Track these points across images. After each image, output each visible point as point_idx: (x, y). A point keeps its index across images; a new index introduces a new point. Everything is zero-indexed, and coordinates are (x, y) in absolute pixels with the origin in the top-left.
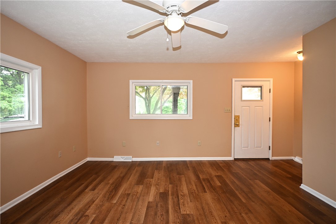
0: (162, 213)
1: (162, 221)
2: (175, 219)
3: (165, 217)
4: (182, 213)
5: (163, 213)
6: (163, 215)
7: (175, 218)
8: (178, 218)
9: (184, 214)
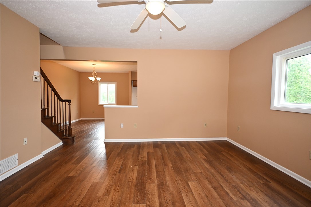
0: (167, 204)
1: (165, 196)
2: (153, 197)
3: (163, 200)
4: (145, 205)
5: (165, 204)
6: (166, 202)
7: (152, 199)
8: (149, 199)
9: (143, 203)
